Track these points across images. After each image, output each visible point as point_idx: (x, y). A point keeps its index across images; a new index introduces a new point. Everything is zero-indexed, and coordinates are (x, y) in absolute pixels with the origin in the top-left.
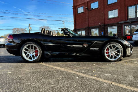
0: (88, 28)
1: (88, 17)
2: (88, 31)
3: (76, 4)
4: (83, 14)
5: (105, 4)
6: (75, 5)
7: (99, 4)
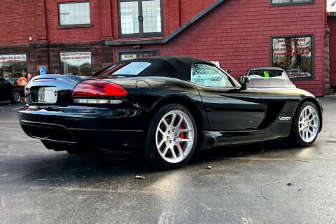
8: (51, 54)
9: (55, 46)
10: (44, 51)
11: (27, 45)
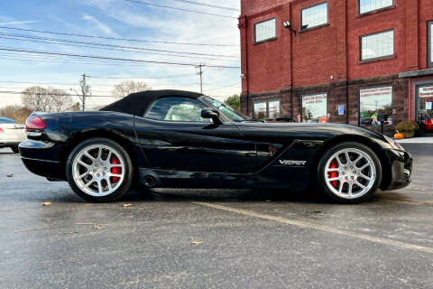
0: (291, 91)
1: (291, 54)
2: (291, 102)
3: (250, 11)
4: (273, 43)
5: (350, 11)
6: (246, 13)
7: (330, 12)
8: (350, 91)
9: (354, 83)
10: (343, 90)
11: (328, 84)
